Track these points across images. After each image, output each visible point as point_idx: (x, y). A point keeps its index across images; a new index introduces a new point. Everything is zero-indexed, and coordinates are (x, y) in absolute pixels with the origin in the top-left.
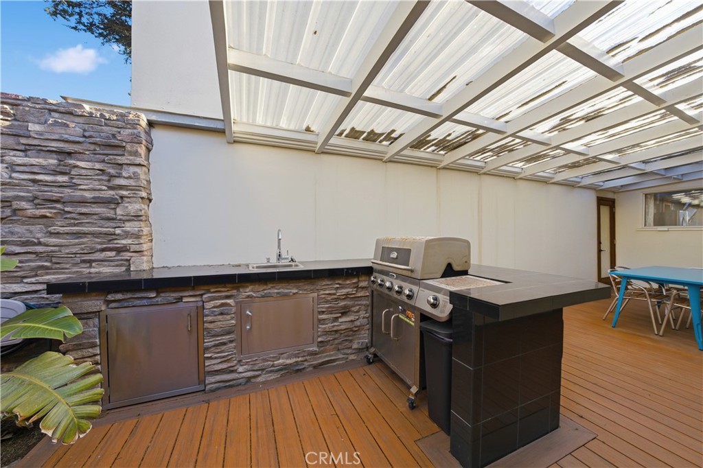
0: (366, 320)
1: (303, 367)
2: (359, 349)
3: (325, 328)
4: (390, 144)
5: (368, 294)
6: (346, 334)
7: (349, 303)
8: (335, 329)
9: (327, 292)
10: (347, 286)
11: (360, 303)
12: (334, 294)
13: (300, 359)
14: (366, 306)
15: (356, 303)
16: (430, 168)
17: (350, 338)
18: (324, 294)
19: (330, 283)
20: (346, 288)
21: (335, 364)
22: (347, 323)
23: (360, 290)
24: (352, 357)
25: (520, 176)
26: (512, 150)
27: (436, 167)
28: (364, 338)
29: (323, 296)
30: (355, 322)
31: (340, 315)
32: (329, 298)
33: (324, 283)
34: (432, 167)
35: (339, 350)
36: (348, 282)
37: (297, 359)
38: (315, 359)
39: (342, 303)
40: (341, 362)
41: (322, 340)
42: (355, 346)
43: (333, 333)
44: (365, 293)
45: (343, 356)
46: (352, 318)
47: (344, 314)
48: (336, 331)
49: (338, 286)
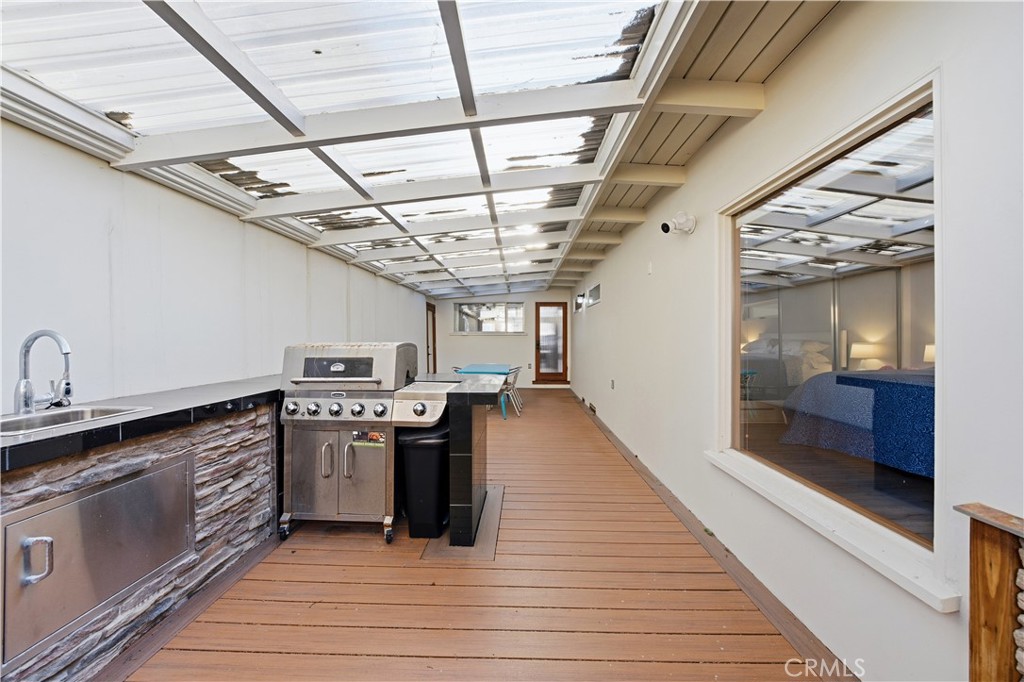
0: (267, 476)
1: (171, 603)
2: (258, 527)
3: (210, 510)
4: (261, 197)
5: (268, 435)
6: (241, 509)
7: (243, 456)
8: (226, 507)
9: (212, 445)
10: (240, 428)
11: (257, 451)
12: (222, 446)
13: (163, 592)
14: (266, 454)
15: (254, 452)
16: (299, 244)
17: (246, 514)
18: (205, 450)
19: (217, 427)
20: (239, 431)
21: (224, 569)
22: (242, 491)
23: (258, 430)
24: (249, 546)
25: (382, 273)
26: (390, 246)
27: (306, 245)
28: (265, 506)
29: (203, 455)
30: (253, 485)
31: (231, 480)
32: (215, 455)
33: (208, 430)
34: (302, 243)
35: (229, 542)
36: (243, 421)
37: (157, 596)
38: (191, 578)
39: (234, 460)
40: (233, 562)
41: (205, 534)
42: (253, 524)
43: (222, 515)
44: (264, 434)
45: (237, 549)
46: (247, 479)
47: (235, 477)
48: (226, 511)
49: (229, 430)
